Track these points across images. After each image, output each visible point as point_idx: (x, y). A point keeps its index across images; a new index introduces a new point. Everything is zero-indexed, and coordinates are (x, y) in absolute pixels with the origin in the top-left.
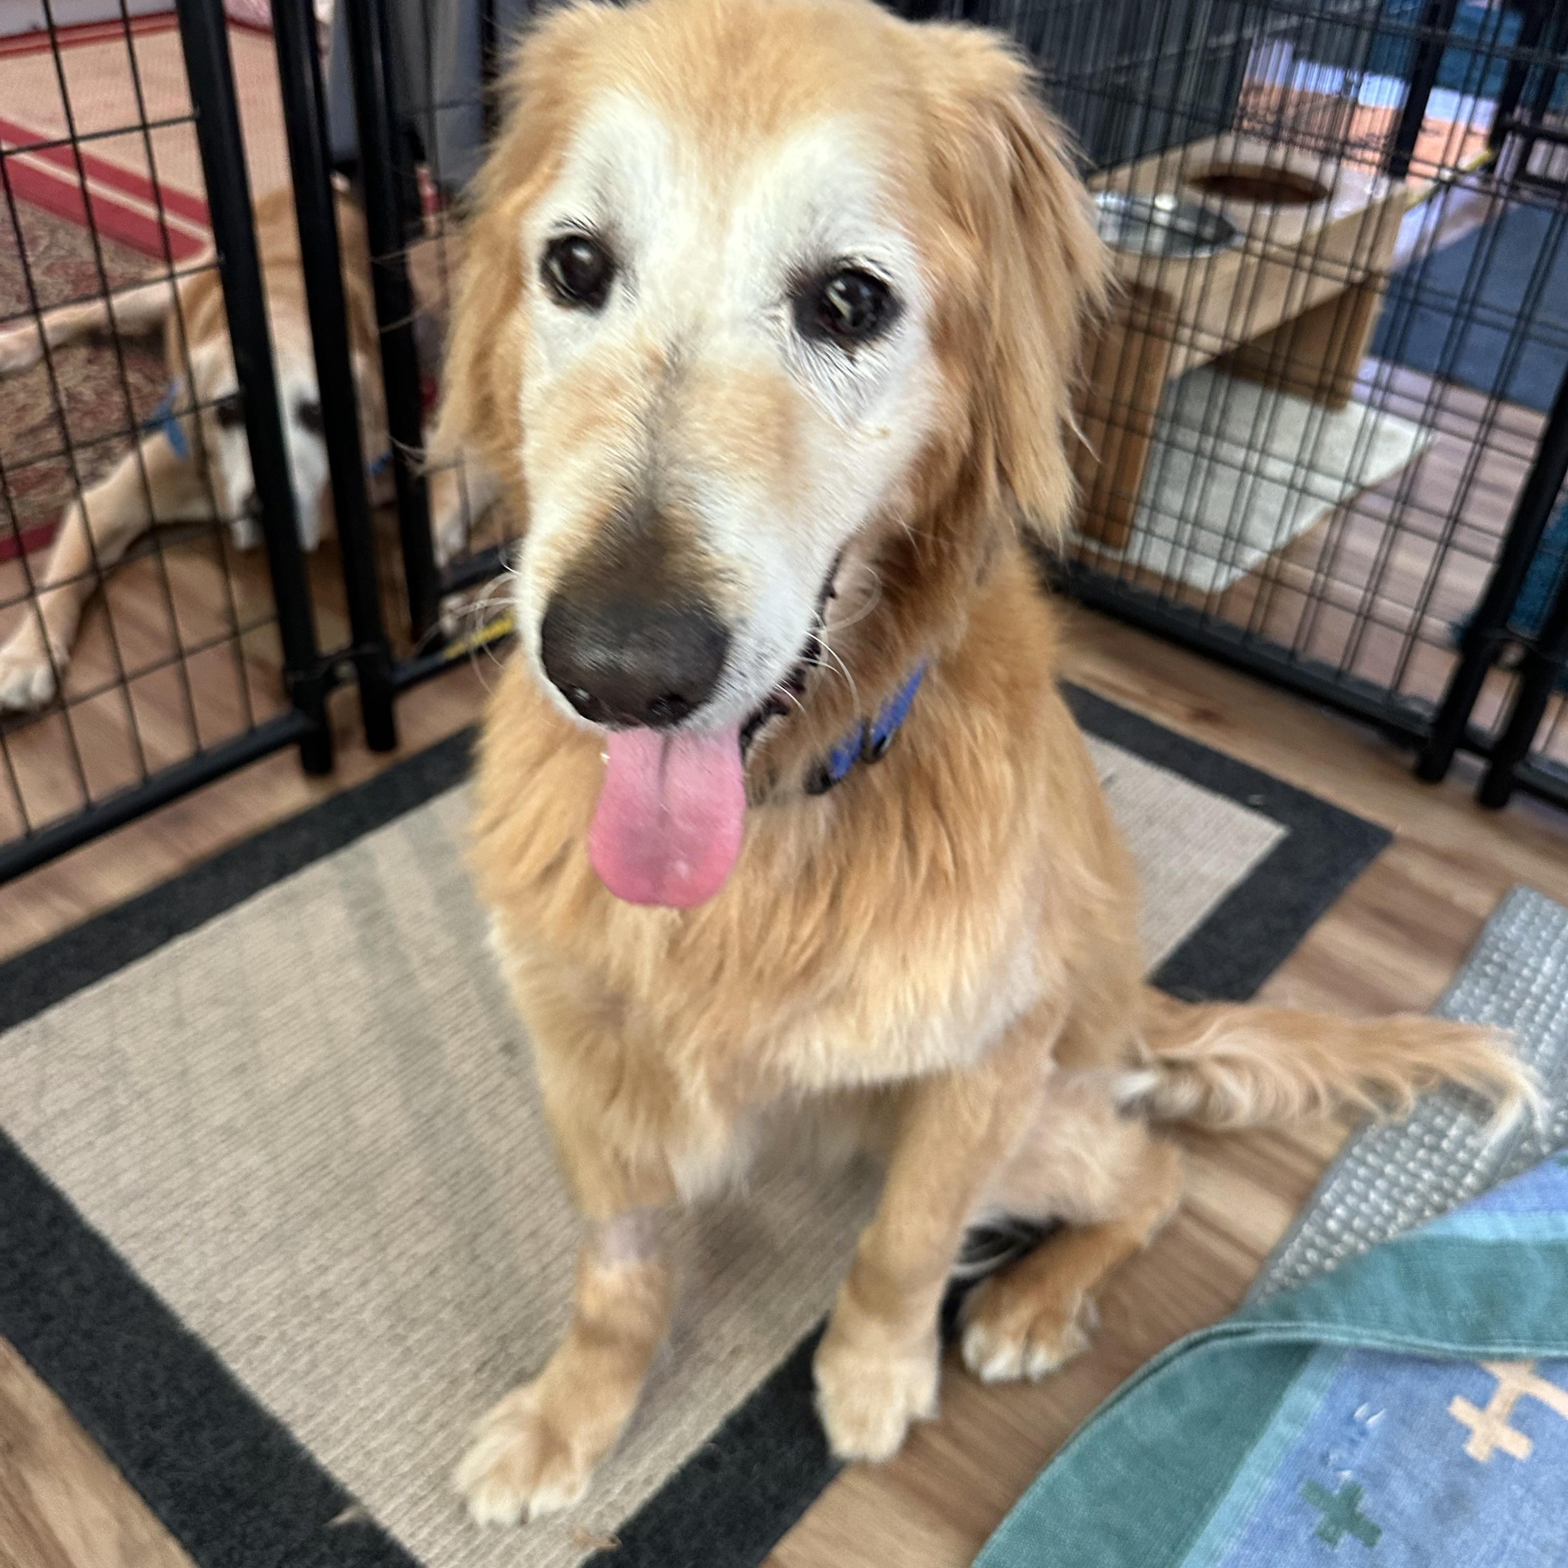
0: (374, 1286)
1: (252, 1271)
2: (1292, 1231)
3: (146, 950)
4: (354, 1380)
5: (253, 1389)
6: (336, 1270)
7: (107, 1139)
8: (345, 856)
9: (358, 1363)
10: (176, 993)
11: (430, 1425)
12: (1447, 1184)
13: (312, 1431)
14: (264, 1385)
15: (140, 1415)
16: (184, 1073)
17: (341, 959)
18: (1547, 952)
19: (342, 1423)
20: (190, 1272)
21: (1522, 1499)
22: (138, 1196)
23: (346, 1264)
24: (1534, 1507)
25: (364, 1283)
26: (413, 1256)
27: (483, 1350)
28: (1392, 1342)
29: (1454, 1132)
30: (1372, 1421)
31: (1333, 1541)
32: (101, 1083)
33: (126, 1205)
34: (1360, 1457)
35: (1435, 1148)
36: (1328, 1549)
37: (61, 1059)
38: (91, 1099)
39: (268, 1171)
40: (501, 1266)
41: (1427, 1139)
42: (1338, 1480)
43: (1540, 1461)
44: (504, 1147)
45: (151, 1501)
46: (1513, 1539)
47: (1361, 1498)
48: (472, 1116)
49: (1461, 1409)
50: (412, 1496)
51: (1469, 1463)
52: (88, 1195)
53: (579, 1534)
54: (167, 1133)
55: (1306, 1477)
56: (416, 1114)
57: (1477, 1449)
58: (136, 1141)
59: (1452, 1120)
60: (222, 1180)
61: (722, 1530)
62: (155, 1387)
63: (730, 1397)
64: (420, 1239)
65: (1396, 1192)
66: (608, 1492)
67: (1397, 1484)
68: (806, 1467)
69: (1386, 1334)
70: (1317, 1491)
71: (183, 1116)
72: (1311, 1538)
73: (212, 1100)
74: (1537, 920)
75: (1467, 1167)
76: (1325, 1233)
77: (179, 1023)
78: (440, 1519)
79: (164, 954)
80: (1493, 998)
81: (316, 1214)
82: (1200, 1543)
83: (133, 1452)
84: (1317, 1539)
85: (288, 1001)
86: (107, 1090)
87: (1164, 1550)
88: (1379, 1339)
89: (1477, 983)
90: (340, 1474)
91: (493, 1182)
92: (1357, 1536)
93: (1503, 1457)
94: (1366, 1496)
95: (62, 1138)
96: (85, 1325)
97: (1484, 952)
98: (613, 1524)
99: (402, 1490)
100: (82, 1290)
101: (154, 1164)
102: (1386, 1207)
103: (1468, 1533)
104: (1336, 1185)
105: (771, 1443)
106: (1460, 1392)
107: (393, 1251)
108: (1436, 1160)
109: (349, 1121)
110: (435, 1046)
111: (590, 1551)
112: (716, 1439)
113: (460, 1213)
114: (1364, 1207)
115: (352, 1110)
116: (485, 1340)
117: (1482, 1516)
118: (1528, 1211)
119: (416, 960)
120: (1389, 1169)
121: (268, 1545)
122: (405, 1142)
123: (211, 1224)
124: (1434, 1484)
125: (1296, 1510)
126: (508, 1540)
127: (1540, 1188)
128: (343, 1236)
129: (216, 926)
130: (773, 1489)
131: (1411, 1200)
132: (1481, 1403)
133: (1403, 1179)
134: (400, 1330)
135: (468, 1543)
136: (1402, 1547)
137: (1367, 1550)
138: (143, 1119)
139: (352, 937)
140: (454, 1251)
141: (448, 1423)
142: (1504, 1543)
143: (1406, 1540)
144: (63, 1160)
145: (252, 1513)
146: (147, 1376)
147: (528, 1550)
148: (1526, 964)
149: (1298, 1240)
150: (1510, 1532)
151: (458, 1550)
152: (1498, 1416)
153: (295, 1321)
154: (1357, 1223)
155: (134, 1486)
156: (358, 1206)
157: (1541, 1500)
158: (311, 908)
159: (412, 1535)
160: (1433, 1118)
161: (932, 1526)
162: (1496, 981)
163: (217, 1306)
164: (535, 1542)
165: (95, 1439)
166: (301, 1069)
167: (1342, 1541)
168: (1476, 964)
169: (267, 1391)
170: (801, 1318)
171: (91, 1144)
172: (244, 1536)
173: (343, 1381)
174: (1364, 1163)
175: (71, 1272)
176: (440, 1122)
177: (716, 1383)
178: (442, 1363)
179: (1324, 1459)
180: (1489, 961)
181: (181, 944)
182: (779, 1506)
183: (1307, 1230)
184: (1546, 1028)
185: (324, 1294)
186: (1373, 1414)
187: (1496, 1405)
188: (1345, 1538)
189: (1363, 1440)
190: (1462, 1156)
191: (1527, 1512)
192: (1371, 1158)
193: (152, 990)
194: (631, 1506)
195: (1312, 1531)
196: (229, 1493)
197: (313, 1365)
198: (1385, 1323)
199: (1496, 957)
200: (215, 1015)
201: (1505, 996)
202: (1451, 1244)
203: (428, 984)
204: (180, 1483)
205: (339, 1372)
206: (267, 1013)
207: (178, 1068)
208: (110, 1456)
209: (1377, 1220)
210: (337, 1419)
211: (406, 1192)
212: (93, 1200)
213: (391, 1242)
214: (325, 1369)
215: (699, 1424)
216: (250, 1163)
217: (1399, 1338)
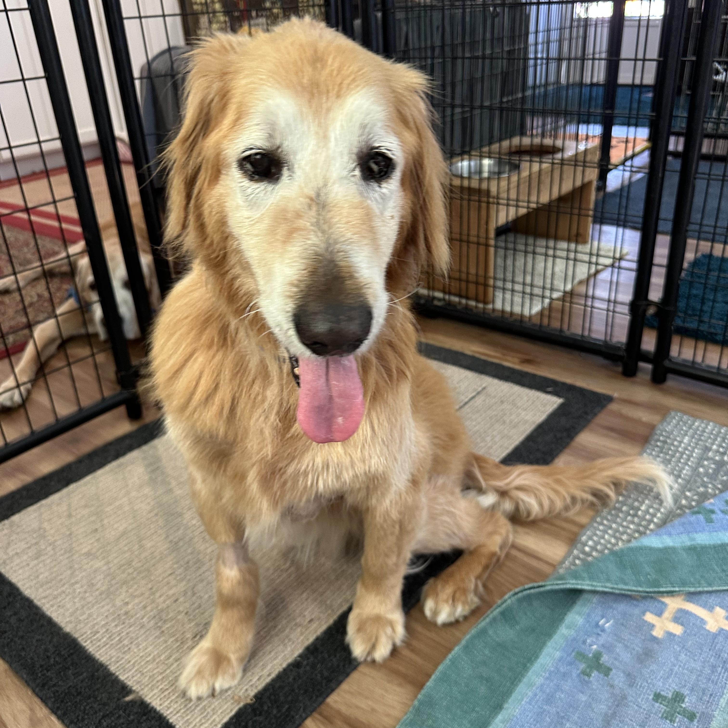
0: (149, 608)
1: (95, 607)
2: (569, 553)
3: (58, 490)
4: (138, 645)
5: (93, 653)
6: (132, 604)
7: (36, 562)
8: (145, 448)
9: (140, 639)
10: (69, 505)
11: (171, 660)
12: (641, 529)
13: (118, 667)
14: (98, 651)
15: (41, 666)
16: (70, 534)
17: (141, 486)
18: (686, 435)
19: (131, 663)
20: (68, 610)
21: (680, 652)
22: (47, 583)
23: (137, 601)
24: (686, 655)
25: (145, 607)
26: (167, 596)
27: (196, 629)
28: (612, 588)
29: (643, 508)
30: (607, 625)
31: (589, 675)
32: (34, 541)
33: (41, 586)
34: (602, 640)
35: (635, 515)
36: (586, 678)
37: (18, 534)
38: (29, 548)
39: (105, 568)
40: (206, 596)
41: (631, 512)
42: (592, 650)
43: (688, 635)
44: (209, 551)
45: (44, 700)
46: (676, 668)
47: (602, 657)
48: (196, 540)
49: (649, 617)
50: (161, 689)
51: (654, 639)
52: (25, 584)
53: (236, 698)
54: (61, 558)
55: (576, 650)
56: (171, 542)
57: (657, 633)
58: (48, 561)
59: (642, 503)
60: (84, 574)
61: (302, 692)
62: (49, 654)
63: (308, 639)
64: (171, 588)
65: (617, 534)
66: (251, 680)
67: (619, 648)
68: (342, 664)
69: (608, 585)
70: (581, 656)
71: (70, 550)
72: (578, 675)
73: (81, 544)
74: (681, 423)
75: (651, 521)
76: (584, 552)
77: (70, 516)
78: (173, 697)
79: (65, 491)
80: (661, 455)
81: (125, 582)
82: (525, 680)
83: (38, 681)
84: (582, 676)
85: (117, 503)
86: (36, 544)
87: (508, 684)
88: (606, 587)
89: (653, 450)
90: (129, 683)
91: (204, 564)
92: (599, 672)
93: (670, 635)
94: (605, 656)
95: (15, 563)
96: (20, 634)
97: (656, 437)
98: (252, 693)
99: (157, 687)
100: (20, 620)
101: (55, 569)
102: (613, 541)
103: (654, 667)
104: (589, 533)
105: (326, 656)
106: (649, 611)
107: (158, 594)
108: (636, 520)
109: (141, 546)
110: (181, 515)
111: (242, 704)
112: (300, 656)
113: (188, 577)
114: (602, 541)
115: (144, 542)
116: (197, 625)
117: (660, 659)
118: (678, 534)
119: (174, 483)
120: (614, 526)
121: (96, 713)
122: (165, 553)
123: (78, 590)
124: (637, 649)
125: (570, 664)
126: (204, 704)
127: (683, 524)
128: (136, 590)
129: (88, 478)
130: (326, 674)
131: (625, 537)
132: (659, 614)
133: (621, 529)
134: (159, 624)
135: (186, 706)
136: (622, 675)
137: (606, 678)
138: (52, 552)
139: (146, 478)
140: (185, 593)
141: (179, 659)
142: (671, 670)
143: (624, 672)
144: (15, 571)
145: (89, 701)
146: (46, 650)
147: (213, 707)
148: (676, 440)
149: (571, 557)
150: (675, 666)
151: (181, 709)
152: (667, 619)
153: (113, 625)
154: (599, 547)
155: (37, 695)
156: (143, 578)
157: (689, 652)
158: (129, 468)
159: (161, 705)
160: (633, 503)
161: (400, 685)
162: (662, 448)
163: (80, 622)
164: (216, 703)
165: (21, 678)
166: (121, 529)
167: (593, 675)
168: (653, 442)
169: (99, 653)
170: (341, 605)
171: (28, 565)
172: (85, 710)
173: (133, 646)
174: (602, 524)
175: (15, 614)
176: (181, 544)
177: (302, 634)
178: (178, 635)
179: (584, 642)
180: (659, 440)
181: (72, 486)
182: (329, 680)
183: (575, 552)
184: (686, 464)
185: (126, 613)
186: (607, 622)
187: (667, 614)
188: (595, 674)
189: (603, 634)
190: (648, 517)
191: (683, 657)
192: (605, 522)
193: (59, 504)
194: (261, 686)
195: (578, 672)
196: (79, 694)
197: (120, 641)
198: (608, 580)
199: (661, 438)
200: (85, 512)
201: (667, 454)
202: (642, 549)
203: (178, 492)
204: (57, 691)
205: (131, 643)
206: (107, 509)
207: (68, 533)
208: (27, 683)
209: (609, 546)
210: (129, 662)
211: (165, 571)
212: (27, 585)
213: (157, 591)
214: (126, 642)
215: (293, 651)
216: (97, 566)
217: (615, 586)
